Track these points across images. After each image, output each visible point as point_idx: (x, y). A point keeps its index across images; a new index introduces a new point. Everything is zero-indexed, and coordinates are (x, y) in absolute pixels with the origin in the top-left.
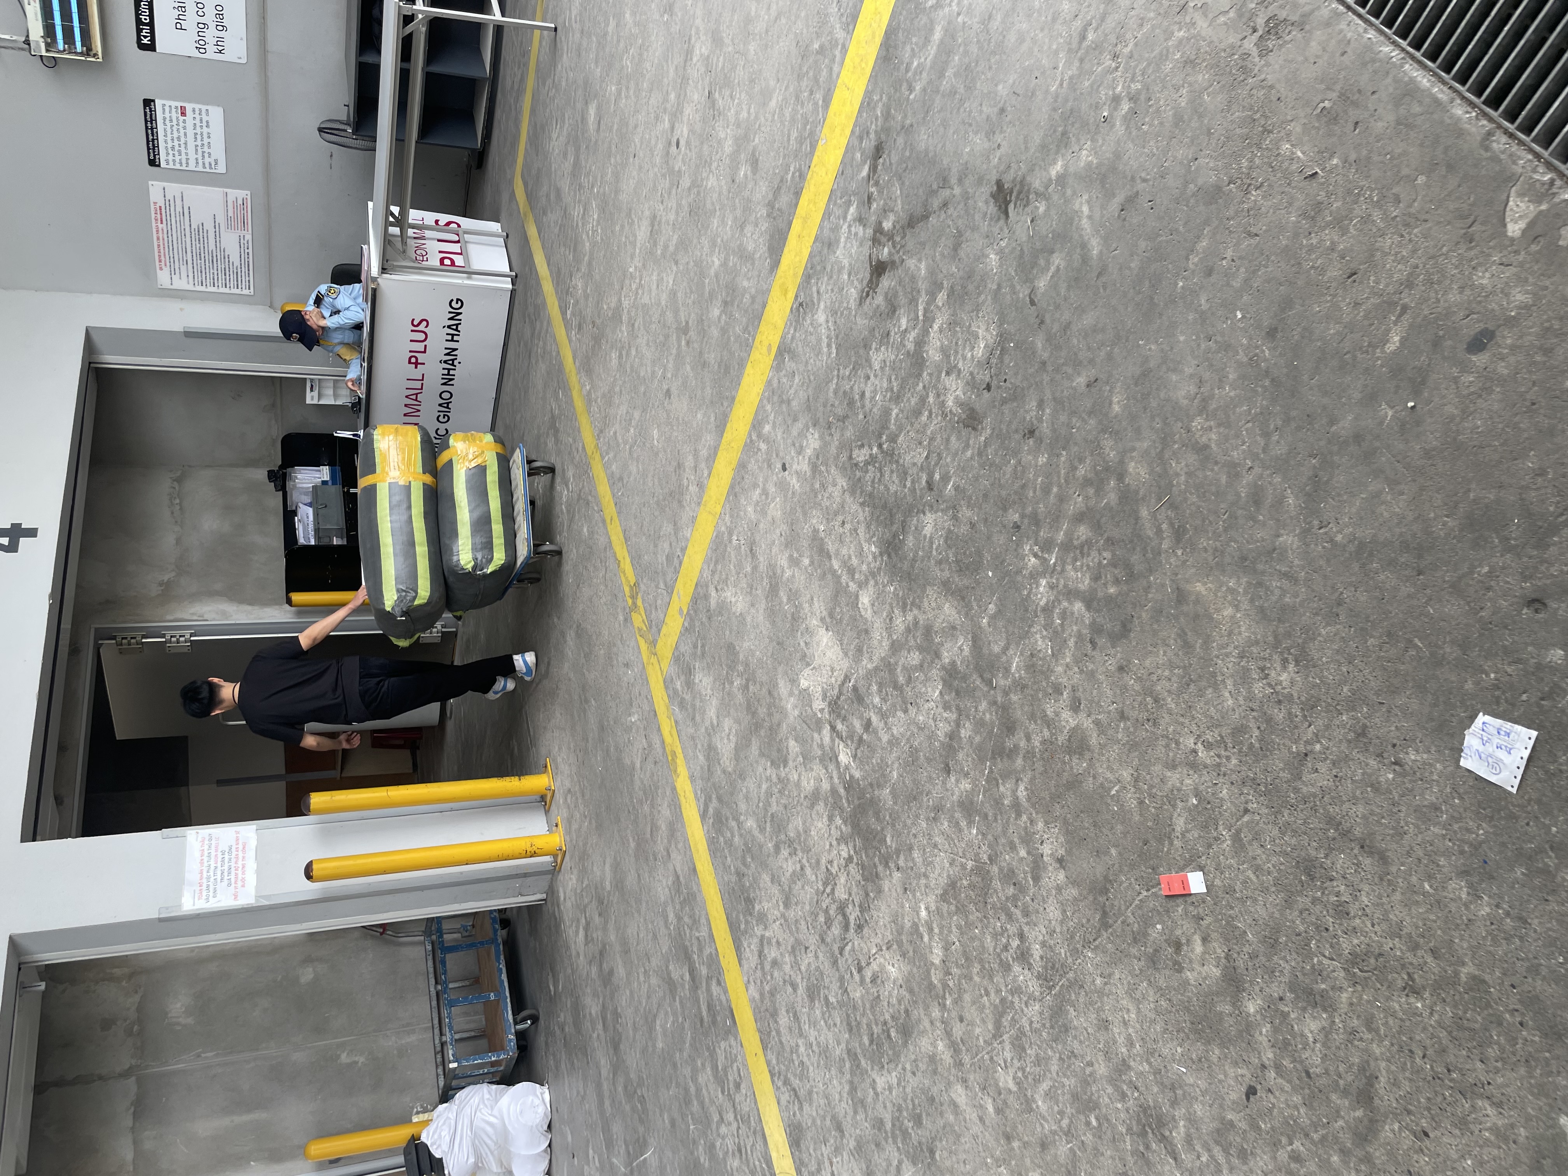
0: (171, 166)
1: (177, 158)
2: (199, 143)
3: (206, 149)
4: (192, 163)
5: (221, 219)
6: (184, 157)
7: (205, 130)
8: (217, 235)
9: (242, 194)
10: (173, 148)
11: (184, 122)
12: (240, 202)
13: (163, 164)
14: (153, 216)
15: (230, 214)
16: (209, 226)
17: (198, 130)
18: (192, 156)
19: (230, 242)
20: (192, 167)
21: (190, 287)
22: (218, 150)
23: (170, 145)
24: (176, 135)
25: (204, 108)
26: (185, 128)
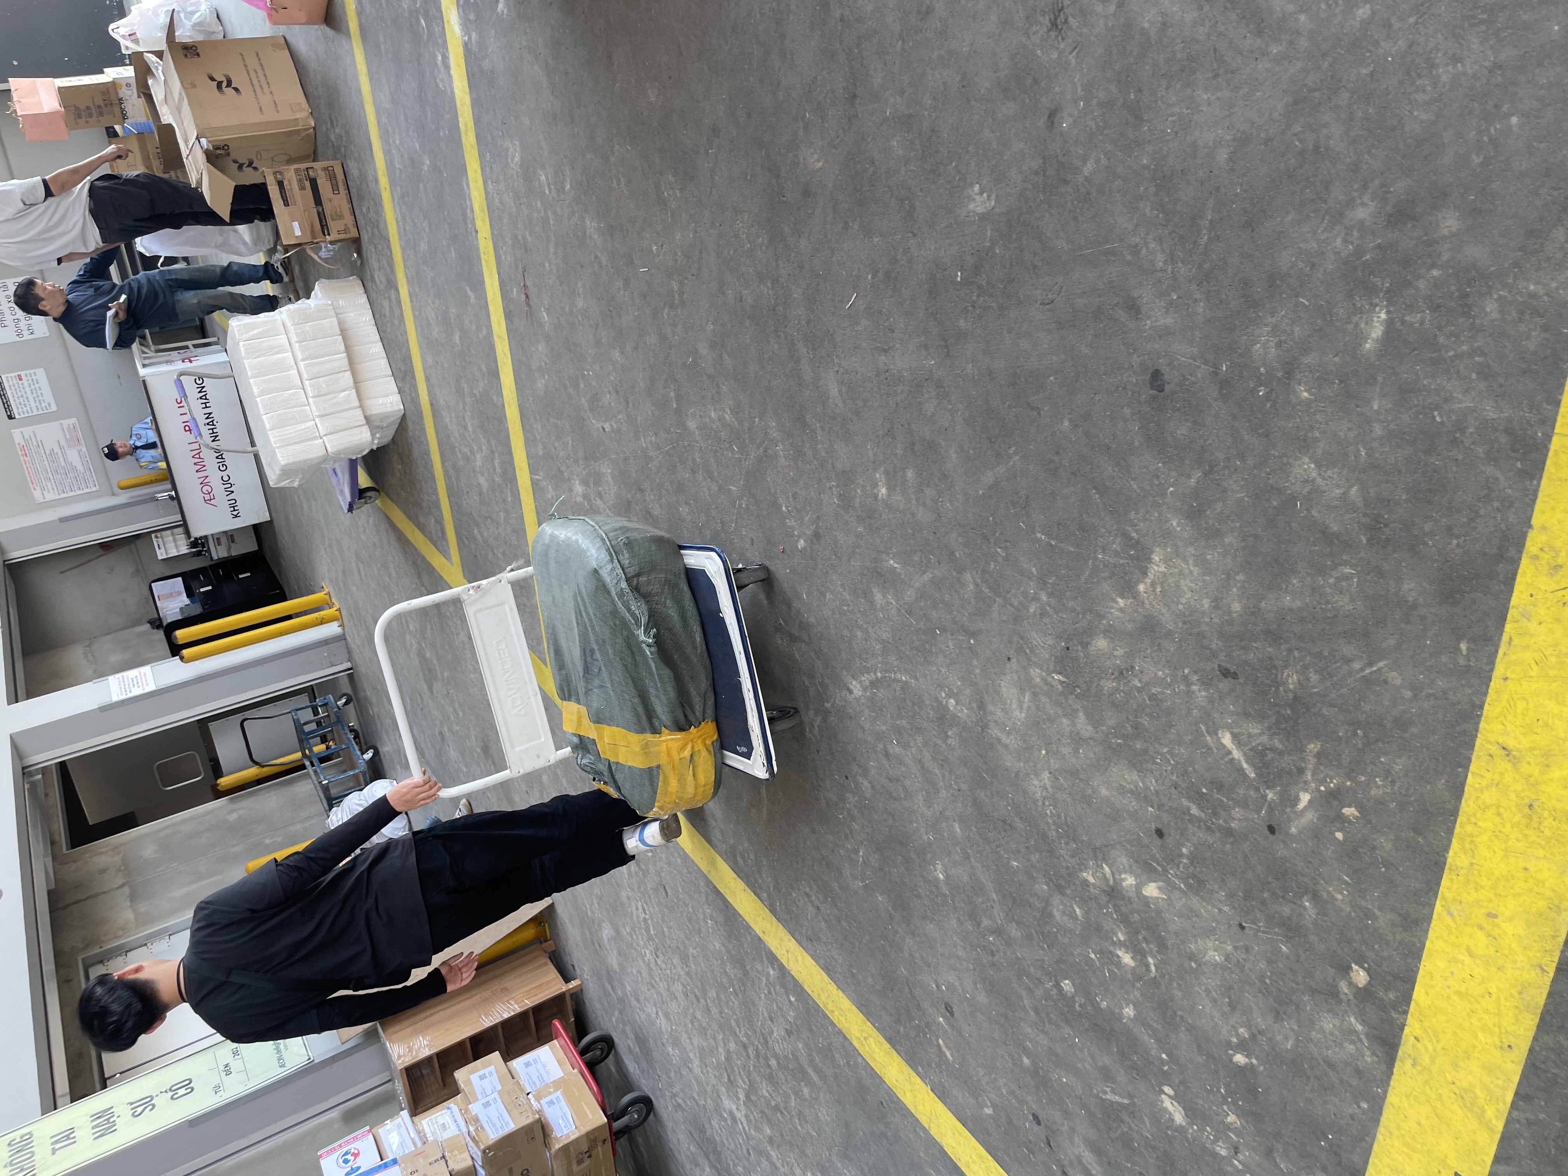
0: (22, 416)
1: (25, 409)
2: (35, 395)
3: (41, 398)
4: (34, 409)
5: (63, 443)
6: (28, 407)
7: (37, 385)
8: (64, 455)
9: (72, 421)
11: (22, 384)
12: (72, 427)
13: (17, 417)
14: (20, 453)
15: (68, 437)
16: (57, 450)
17: (33, 387)
18: (33, 405)
19: (73, 456)
20: (35, 413)
21: (58, 497)
22: (48, 395)
23: (18, 402)
24: (19, 395)
25: (32, 371)
26: (24, 388)
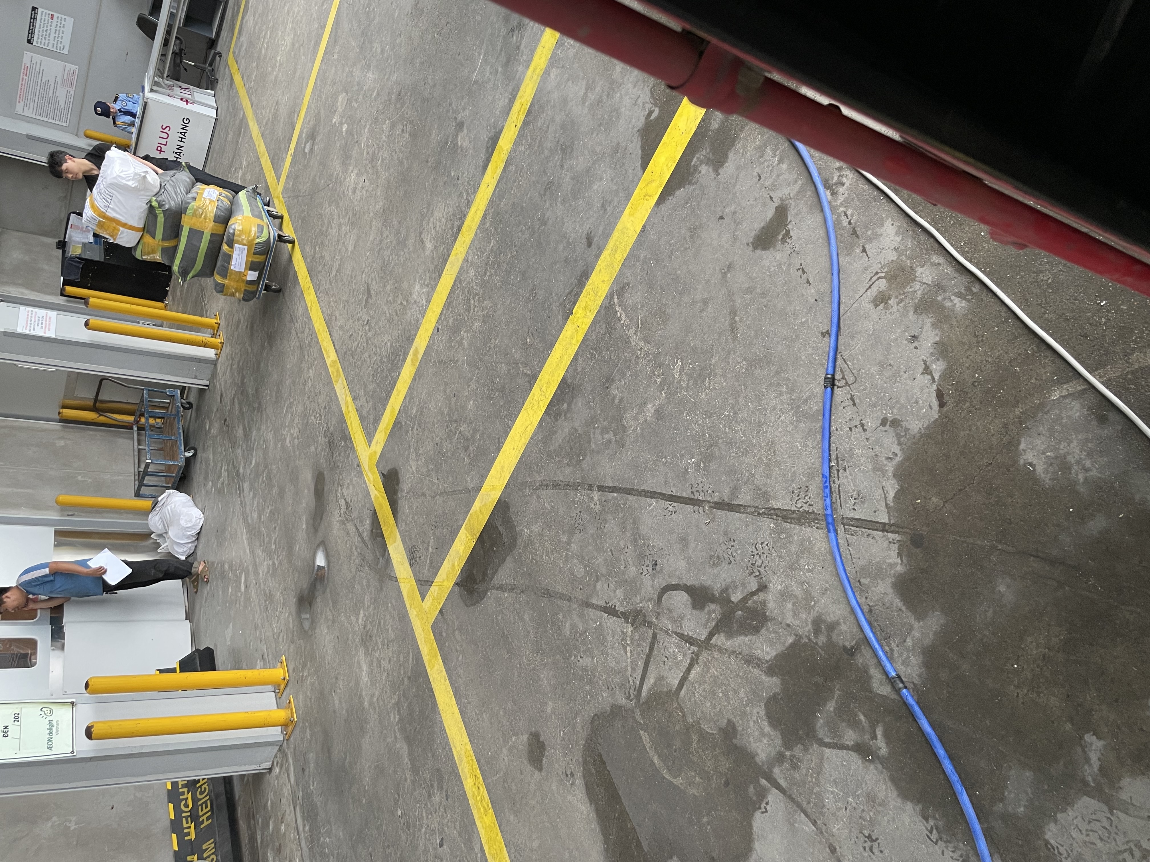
0: (39, 45)
1: (43, 41)
2: (57, 35)
3: (60, 39)
4: (51, 45)
5: (59, 80)
6: (47, 42)
7: (62, 29)
8: (55, 89)
9: (74, 68)
10: (42, 35)
11: (52, 22)
12: (72, 72)
13: (35, 44)
14: (22, 71)
15: (65, 78)
16: (52, 83)
17: (58, 28)
19: (61, 93)
20: (50, 47)
21: (33, 116)
22: (66, 42)
23: (41, 34)
24: (45, 29)
25: (64, 17)
26: (51, 26)
